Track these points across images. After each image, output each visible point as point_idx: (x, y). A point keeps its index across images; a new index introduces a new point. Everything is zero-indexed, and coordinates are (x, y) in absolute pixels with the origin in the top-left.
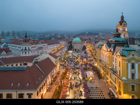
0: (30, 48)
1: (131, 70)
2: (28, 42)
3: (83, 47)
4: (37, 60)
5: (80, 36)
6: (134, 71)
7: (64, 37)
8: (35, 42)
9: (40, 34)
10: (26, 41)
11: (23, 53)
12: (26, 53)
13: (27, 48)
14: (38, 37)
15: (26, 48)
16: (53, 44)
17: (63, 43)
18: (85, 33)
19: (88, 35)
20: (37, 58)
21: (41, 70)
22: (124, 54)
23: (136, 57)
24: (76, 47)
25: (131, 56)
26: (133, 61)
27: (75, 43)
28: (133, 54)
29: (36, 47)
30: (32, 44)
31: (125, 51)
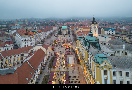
0: (29, 39)
1: (104, 76)
2: (28, 34)
3: (68, 32)
4: (32, 50)
5: (67, 22)
6: (107, 77)
7: (57, 22)
8: (34, 33)
9: (42, 20)
10: (26, 35)
11: (23, 43)
12: (25, 43)
13: (27, 39)
14: (41, 23)
15: (25, 39)
16: (48, 31)
17: (56, 28)
18: (70, 20)
19: (72, 22)
20: (32, 49)
21: (31, 66)
22: (98, 61)
23: (107, 64)
24: (63, 32)
25: (103, 64)
26: (105, 69)
27: (63, 29)
28: (106, 62)
29: (34, 37)
30: (31, 35)
31: (98, 57)
